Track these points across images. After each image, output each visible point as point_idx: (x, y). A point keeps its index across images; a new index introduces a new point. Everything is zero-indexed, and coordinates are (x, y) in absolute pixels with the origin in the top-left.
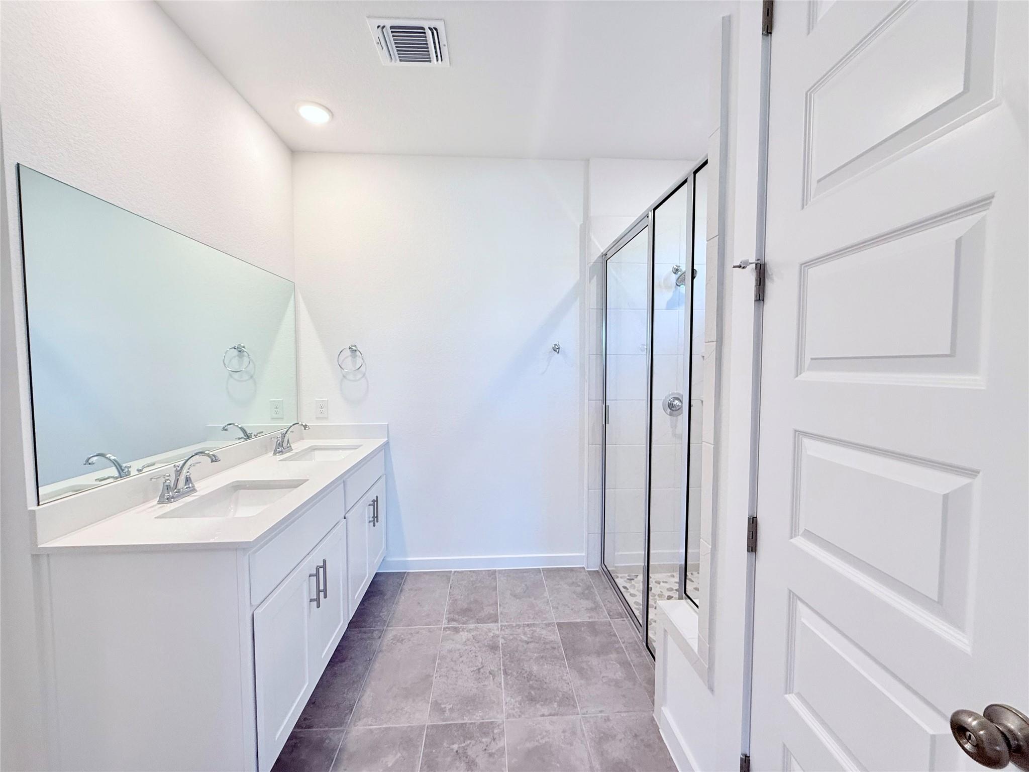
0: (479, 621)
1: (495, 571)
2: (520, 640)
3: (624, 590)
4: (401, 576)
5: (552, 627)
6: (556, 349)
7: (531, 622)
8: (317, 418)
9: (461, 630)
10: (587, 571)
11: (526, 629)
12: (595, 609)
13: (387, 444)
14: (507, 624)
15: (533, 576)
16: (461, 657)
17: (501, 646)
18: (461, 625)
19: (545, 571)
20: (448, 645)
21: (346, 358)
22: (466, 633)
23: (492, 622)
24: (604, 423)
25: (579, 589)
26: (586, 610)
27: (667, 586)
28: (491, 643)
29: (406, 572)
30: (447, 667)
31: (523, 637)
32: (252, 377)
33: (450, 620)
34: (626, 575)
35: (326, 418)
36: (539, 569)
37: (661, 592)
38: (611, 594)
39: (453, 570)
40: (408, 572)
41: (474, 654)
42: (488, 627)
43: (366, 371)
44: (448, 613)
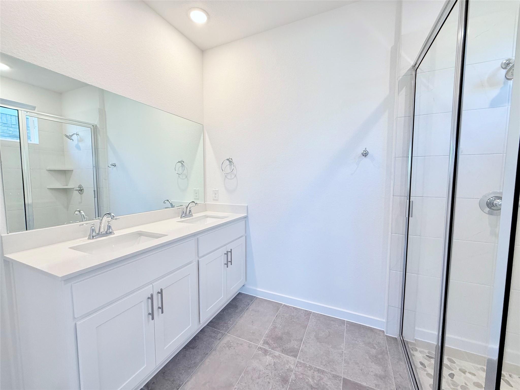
0: (285, 351)
1: (310, 313)
2: (307, 383)
3: (420, 366)
4: (252, 298)
5: (338, 382)
6: (365, 154)
7: (321, 368)
8: (213, 200)
9: (269, 354)
10: (386, 335)
11: (316, 374)
12: (384, 378)
13: (246, 217)
14: (302, 362)
15: (337, 326)
16: (259, 378)
17: (290, 381)
18: (270, 349)
19: (348, 324)
20: (255, 363)
21: (226, 166)
22: (271, 358)
23: (292, 356)
24: (407, 216)
25: (373, 351)
26: (375, 375)
27: (475, 379)
28: (284, 375)
29: (256, 297)
30: (246, 383)
31: (310, 380)
32: (187, 177)
33: (266, 343)
34: (427, 351)
35: (217, 200)
36: (345, 321)
37: (465, 383)
38: (403, 367)
39: (283, 304)
40: (257, 297)
41: (268, 380)
42: (288, 359)
43: (236, 173)
44: (266, 336)
